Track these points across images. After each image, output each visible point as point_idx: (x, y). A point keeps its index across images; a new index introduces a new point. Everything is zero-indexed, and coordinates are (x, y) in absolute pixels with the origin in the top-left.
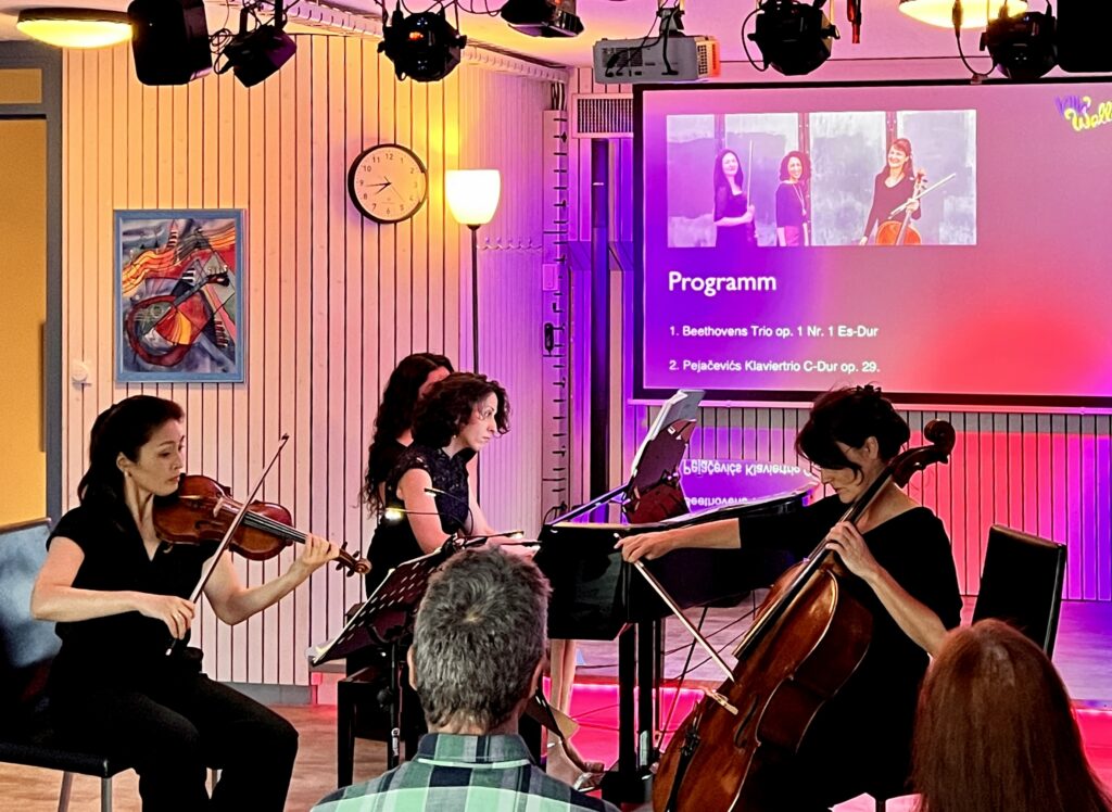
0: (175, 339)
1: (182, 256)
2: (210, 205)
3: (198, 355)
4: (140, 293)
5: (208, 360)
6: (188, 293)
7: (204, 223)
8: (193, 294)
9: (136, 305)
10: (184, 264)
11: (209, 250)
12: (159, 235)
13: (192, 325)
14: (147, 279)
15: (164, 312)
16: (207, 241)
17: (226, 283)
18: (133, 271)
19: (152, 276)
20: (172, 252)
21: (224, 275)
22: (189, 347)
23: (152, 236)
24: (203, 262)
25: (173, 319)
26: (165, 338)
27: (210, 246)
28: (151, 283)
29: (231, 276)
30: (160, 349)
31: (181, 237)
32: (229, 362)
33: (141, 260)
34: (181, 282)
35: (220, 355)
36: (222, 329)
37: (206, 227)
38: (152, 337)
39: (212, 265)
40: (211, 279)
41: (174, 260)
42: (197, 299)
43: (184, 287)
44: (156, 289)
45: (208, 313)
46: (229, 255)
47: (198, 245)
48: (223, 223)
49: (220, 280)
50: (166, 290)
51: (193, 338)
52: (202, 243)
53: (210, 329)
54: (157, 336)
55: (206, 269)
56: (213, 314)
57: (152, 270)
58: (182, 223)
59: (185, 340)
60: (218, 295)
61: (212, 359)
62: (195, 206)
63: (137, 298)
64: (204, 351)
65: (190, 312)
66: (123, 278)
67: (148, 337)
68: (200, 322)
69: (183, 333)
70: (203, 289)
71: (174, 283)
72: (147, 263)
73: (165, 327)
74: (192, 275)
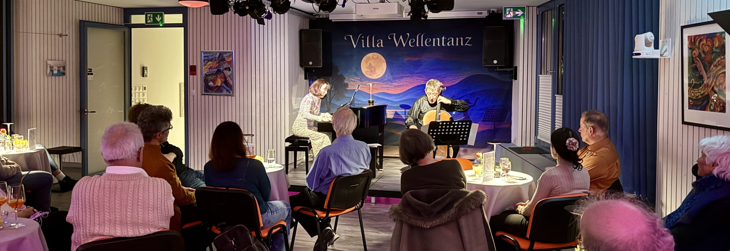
0: (217, 84)
1: (218, 63)
2: (225, 50)
3: (223, 88)
4: (208, 72)
5: (225, 90)
6: (220, 72)
7: (224, 54)
8: (221, 73)
9: (207, 75)
10: (219, 65)
11: (225, 62)
12: (213, 57)
13: (221, 81)
14: (209, 69)
15: (214, 77)
16: (224, 59)
17: (230, 70)
18: (206, 67)
19: (211, 68)
20: (216, 62)
21: (229, 68)
22: (220, 86)
23: (210, 57)
24: (223, 65)
25: (216, 79)
26: (214, 84)
27: (225, 61)
28: (211, 69)
29: (231, 69)
30: (213, 87)
31: (218, 58)
32: (230, 90)
33: (208, 64)
34: (218, 69)
35: (229, 89)
36: (229, 82)
37: (224, 55)
38: (211, 84)
39: (226, 66)
40: (226, 69)
41: (216, 64)
42: (222, 74)
43: (219, 71)
44: (212, 71)
45: (225, 78)
46: (230, 63)
47: (222, 60)
48: (228, 54)
49: (228, 69)
50: (214, 72)
51: (221, 84)
52: (223, 60)
53: (226, 82)
54: (212, 84)
55: (224, 66)
56: (226, 78)
57: (211, 66)
58: (218, 54)
59: (219, 85)
60: (228, 73)
61: (226, 90)
62: (222, 50)
63: (207, 73)
64: (224, 88)
65: (221, 78)
66: (203, 68)
67: (210, 84)
68: (223, 80)
69: (219, 83)
70: (224, 71)
71: (216, 70)
72: (209, 65)
73: (214, 81)
74: (221, 68)
